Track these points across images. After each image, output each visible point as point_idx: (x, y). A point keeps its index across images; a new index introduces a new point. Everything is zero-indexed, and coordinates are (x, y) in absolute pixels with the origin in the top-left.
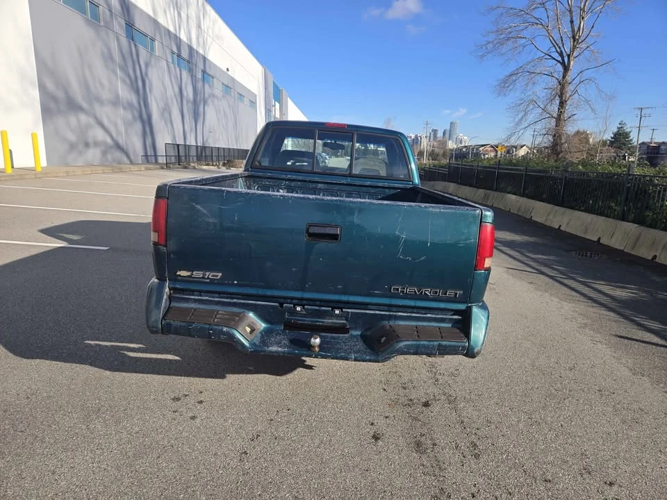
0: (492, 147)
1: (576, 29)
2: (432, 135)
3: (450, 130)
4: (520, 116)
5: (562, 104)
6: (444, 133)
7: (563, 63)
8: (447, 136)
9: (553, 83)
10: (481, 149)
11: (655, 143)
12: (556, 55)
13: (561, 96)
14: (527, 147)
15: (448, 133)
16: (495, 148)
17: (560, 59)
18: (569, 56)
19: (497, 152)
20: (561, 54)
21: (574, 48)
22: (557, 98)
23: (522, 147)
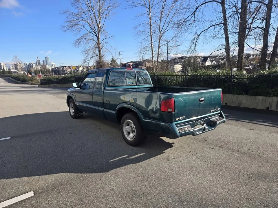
0: (68, 67)
1: (98, 24)
2: (38, 63)
3: (46, 61)
4: (86, 55)
5: (100, 51)
6: (43, 62)
7: (96, 36)
8: (45, 63)
9: (95, 43)
10: (64, 68)
11: (124, 63)
12: (93, 33)
13: (99, 48)
14: (82, 66)
15: (45, 61)
16: (70, 67)
17: (95, 34)
18: (98, 33)
19: (71, 69)
20: (95, 32)
21: (99, 31)
22: (97, 48)
23: (80, 67)
